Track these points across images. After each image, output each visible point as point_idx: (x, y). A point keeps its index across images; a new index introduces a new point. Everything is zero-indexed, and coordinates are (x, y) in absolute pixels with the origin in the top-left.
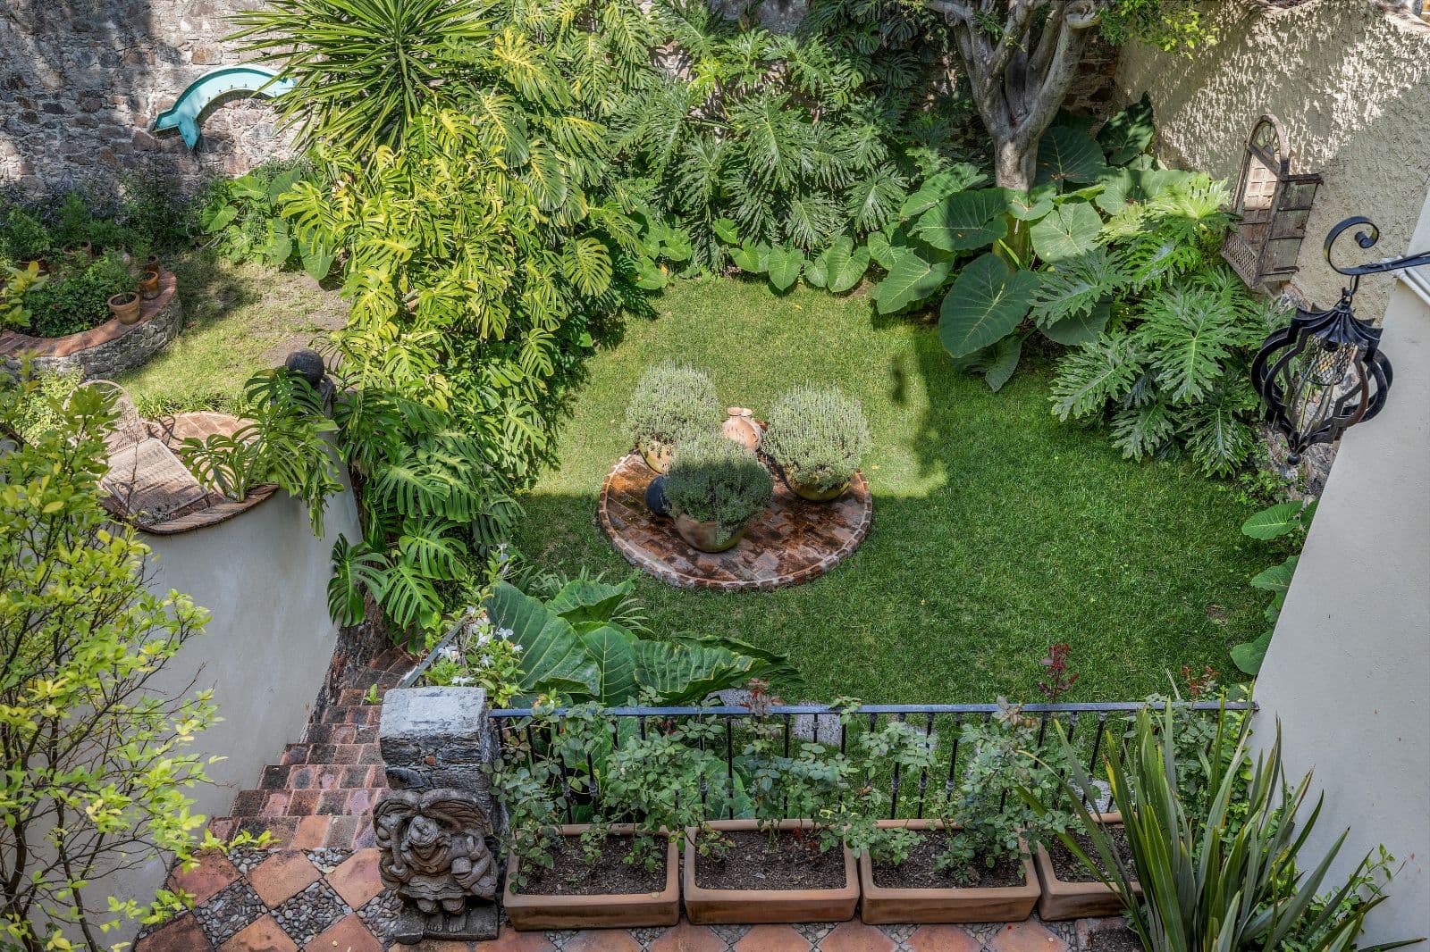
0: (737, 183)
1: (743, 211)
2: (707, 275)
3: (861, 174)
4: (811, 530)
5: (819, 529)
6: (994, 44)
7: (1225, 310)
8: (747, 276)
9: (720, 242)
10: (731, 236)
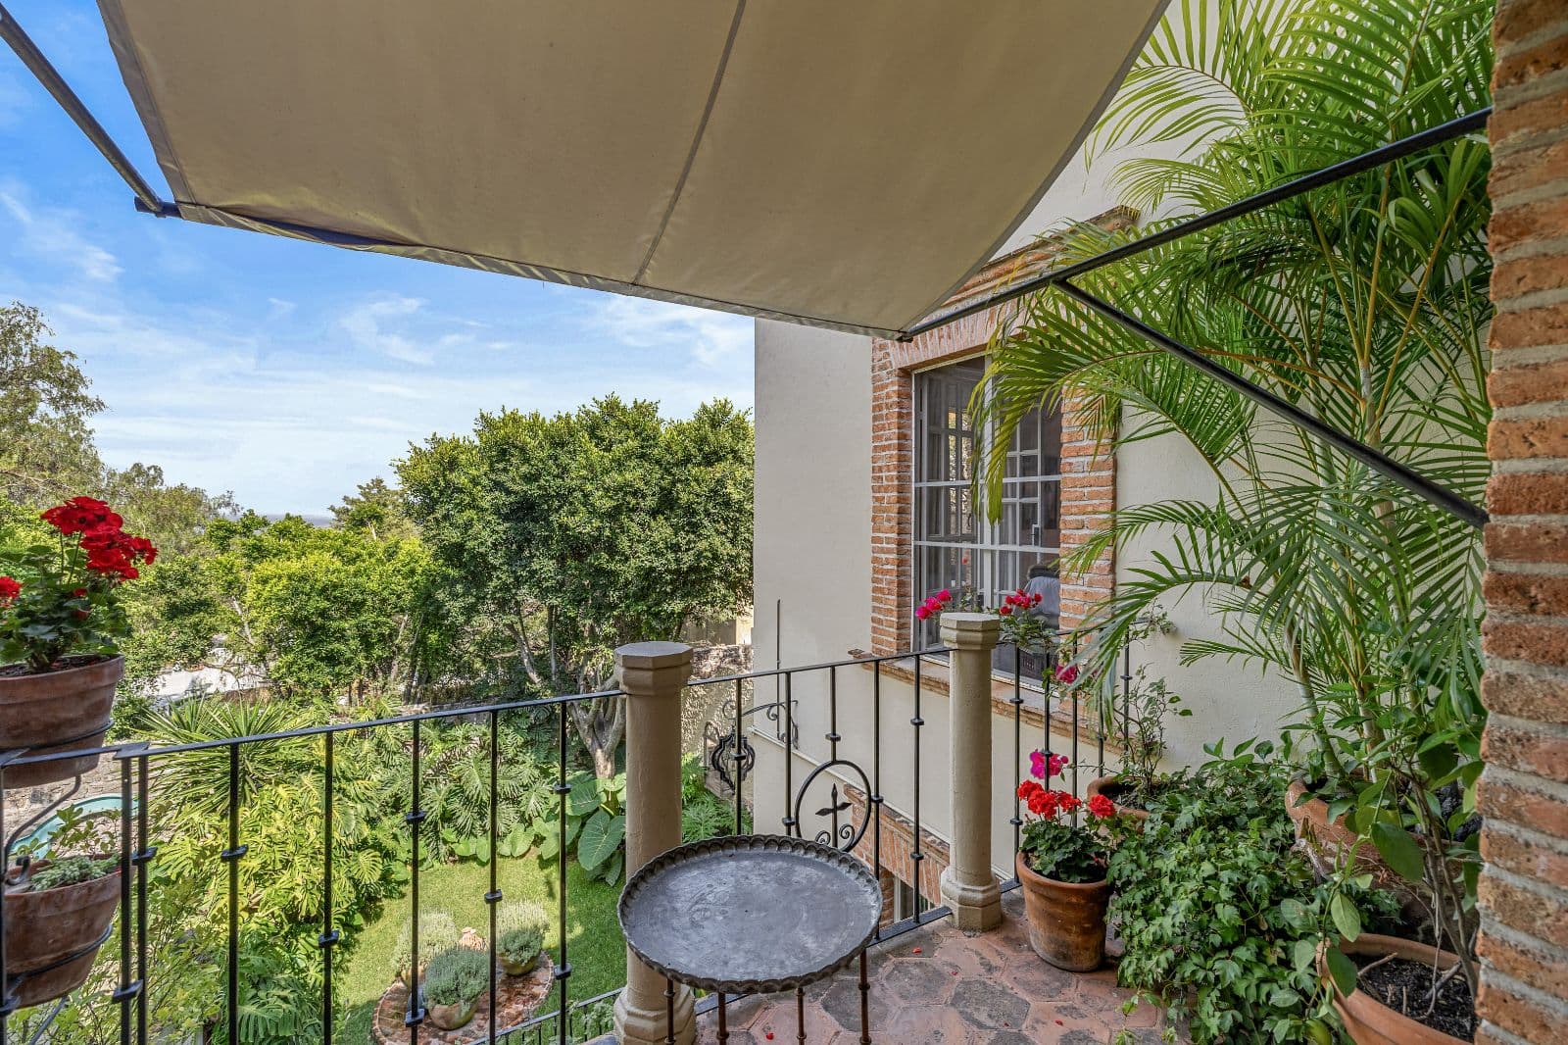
0: (456, 805)
1: (460, 821)
2: (437, 865)
3: (526, 787)
4: (519, 993)
5: (524, 991)
6: (588, 711)
7: (712, 810)
8: (463, 859)
9: (445, 842)
10: (452, 837)
